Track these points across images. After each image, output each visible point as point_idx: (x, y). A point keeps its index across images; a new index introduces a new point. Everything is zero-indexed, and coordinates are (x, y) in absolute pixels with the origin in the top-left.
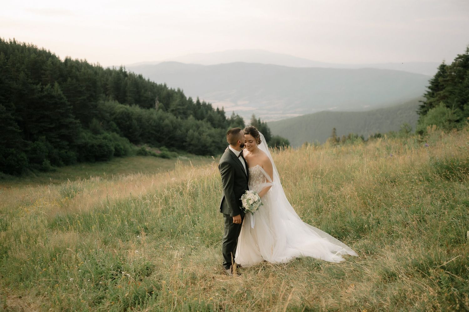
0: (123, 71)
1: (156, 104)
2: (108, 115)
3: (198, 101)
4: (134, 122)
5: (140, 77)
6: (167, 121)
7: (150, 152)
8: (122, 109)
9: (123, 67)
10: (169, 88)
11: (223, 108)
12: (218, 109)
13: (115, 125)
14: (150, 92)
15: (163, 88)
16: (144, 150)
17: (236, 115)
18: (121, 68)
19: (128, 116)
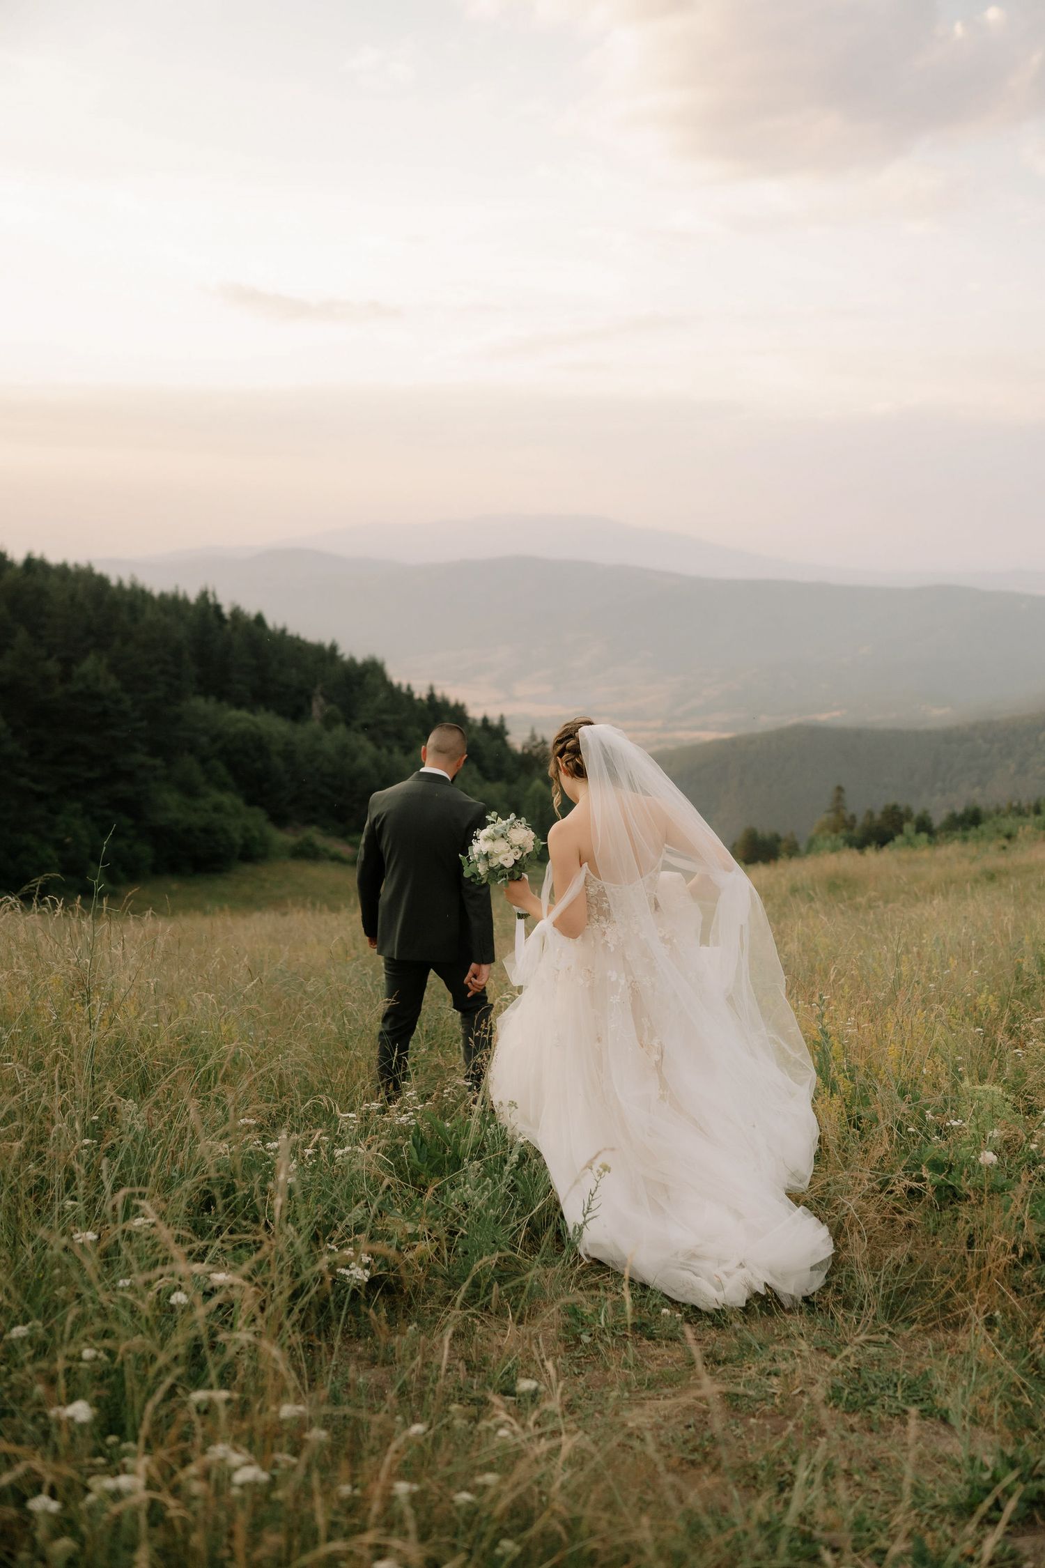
0: (211, 600)
1: (315, 705)
2: (204, 740)
3: (431, 697)
4: (278, 762)
5: (260, 620)
6: (363, 761)
7: (325, 850)
8: (242, 726)
9: (210, 589)
10: (346, 658)
11: (502, 719)
12: (485, 720)
13: (222, 770)
14: (294, 671)
15: (326, 656)
16: (311, 845)
17: (539, 740)
18: (204, 596)
19: (258, 745)
